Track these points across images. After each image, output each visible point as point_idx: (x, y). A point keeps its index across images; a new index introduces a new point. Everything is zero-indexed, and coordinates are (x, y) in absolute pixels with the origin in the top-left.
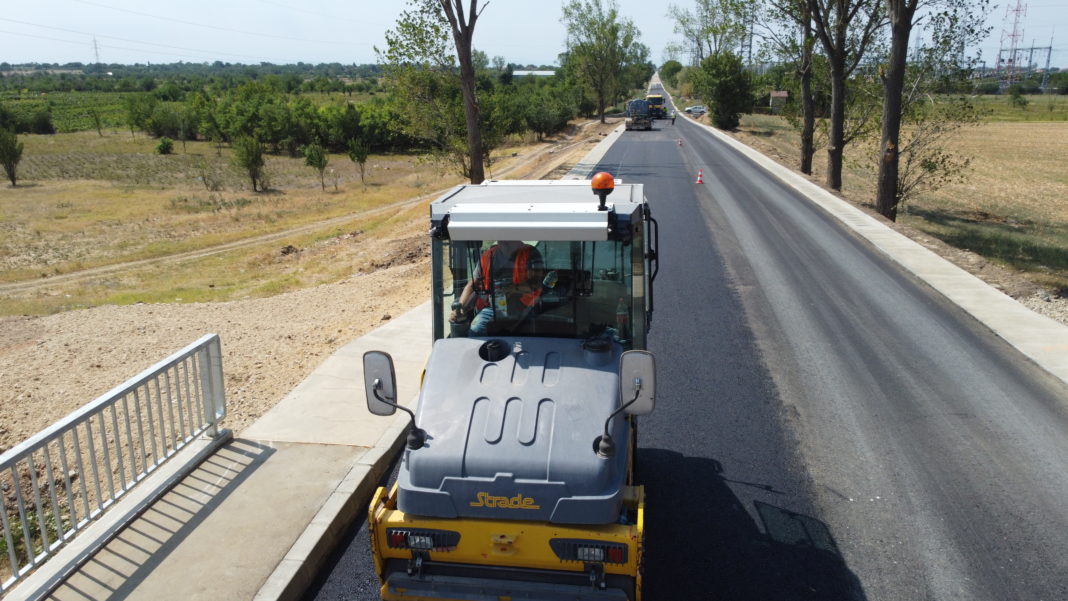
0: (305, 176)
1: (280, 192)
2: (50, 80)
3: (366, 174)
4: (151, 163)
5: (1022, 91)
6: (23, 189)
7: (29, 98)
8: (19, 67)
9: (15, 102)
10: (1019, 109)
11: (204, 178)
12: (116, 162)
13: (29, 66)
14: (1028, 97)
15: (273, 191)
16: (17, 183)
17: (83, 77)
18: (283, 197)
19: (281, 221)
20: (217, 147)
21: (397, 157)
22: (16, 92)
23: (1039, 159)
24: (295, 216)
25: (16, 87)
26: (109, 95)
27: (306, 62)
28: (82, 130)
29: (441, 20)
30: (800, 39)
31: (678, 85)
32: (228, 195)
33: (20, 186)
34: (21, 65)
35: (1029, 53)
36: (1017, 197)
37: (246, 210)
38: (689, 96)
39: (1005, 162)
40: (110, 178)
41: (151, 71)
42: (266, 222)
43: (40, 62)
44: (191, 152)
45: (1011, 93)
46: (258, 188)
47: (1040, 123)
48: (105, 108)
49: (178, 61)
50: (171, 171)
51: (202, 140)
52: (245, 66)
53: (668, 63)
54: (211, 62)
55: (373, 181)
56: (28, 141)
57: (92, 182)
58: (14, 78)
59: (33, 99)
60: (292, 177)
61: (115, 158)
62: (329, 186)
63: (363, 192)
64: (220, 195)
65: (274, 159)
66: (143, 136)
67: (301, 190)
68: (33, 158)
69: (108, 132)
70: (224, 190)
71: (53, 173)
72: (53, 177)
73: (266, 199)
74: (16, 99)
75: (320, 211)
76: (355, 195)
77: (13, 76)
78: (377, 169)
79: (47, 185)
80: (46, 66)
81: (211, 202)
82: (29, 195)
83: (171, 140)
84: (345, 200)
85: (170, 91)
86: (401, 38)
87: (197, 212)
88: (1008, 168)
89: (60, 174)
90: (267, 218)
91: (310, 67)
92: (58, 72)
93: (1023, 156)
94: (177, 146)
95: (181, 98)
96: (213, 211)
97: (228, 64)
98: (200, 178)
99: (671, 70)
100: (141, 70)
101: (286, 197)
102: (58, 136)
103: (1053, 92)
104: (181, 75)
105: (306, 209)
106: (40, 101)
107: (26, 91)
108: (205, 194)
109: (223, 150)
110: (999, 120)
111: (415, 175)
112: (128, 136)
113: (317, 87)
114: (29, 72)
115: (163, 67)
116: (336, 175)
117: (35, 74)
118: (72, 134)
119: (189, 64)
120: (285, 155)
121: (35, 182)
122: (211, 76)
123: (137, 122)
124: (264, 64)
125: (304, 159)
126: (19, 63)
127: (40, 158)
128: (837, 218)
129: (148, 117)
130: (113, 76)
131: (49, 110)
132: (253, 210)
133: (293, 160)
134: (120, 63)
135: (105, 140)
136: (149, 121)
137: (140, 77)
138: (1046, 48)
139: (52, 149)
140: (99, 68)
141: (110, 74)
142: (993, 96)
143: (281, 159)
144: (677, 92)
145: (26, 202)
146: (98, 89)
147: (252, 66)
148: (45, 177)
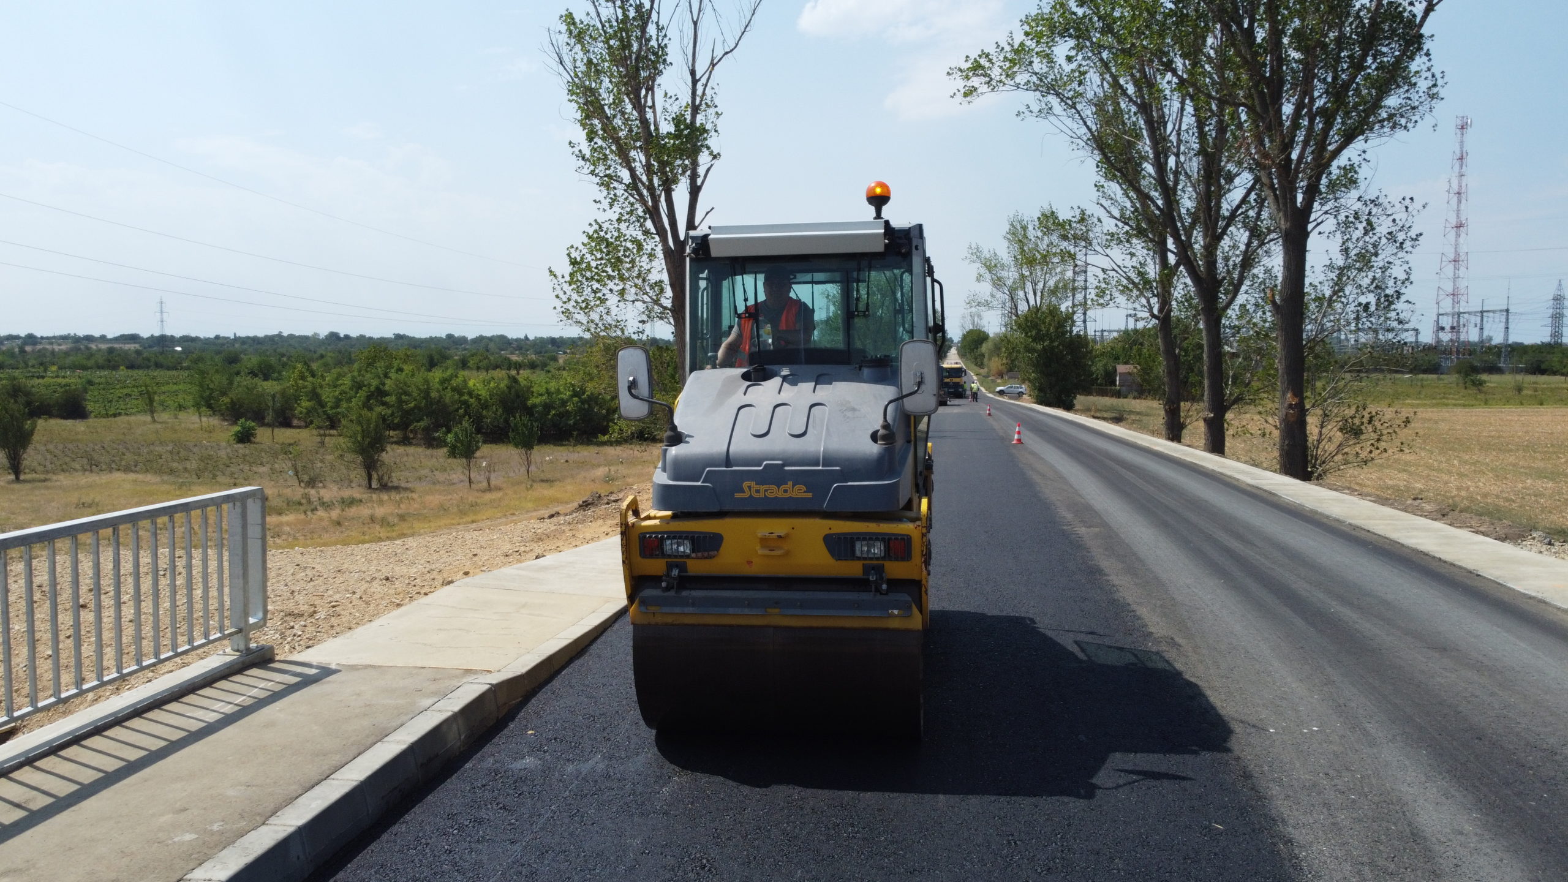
0: (444, 470)
1: (406, 489)
2: (91, 355)
3: (533, 468)
4: (223, 454)
5: (1475, 370)
6: (28, 486)
7: (57, 377)
8: (50, 340)
9: (37, 381)
10: (1472, 391)
11: (296, 473)
12: (171, 452)
13: (65, 338)
14: (1484, 377)
15: (397, 488)
16: (22, 477)
17: (138, 352)
18: (410, 495)
19: (405, 525)
20: (321, 435)
21: (579, 448)
22: (42, 369)
23: (1511, 450)
24: (425, 518)
25: (41, 364)
26: (174, 373)
27: (457, 333)
28: (127, 414)
29: (646, 232)
30: (1153, 270)
31: (986, 360)
32: (330, 492)
33: (25, 481)
34: (54, 337)
35: (1479, 319)
36: (1485, 496)
37: (353, 511)
38: (1001, 375)
39: (1462, 454)
40: (159, 472)
41: (237, 346)
42: (381, 526)
43: (81, 333)
44: (281, 441)
45: (1459, 372)
46: (374, 485)
47: (1507, 409)
48: (163, 389)
49: (276, 332)
50: (250, 464)
51: (299, 427)
52: (371, 338)
53: (970, 332)
54: (323, 333)
55: (542, 476)
56: (47, 428)
57: (132, 476)
58: (42, 353)
59: (64, 377)
60: (424, 472)
61: (169, 448)
62: (480, 482)
63: (528, 490)
64: (318, 493)
65: (401, 450)
66: (215, 421)
67: (438, 487)
68: (51, 447)
69: (165, 416)
70: (324, 487)
71: (78, 466)
72: (75, 470)
73: (385, 497)
74: (38, 378)
75: (462, 513)
76: (515, 492)
77: (39, 351)
78: (551, 462)
79: (63, 479)
80: (89, 338)
81: (304, 501)
82: (37, 492)
83: (253, 424)
84: (500, 499)
85: (260, 367)
86: (589, 257)
87: (280, 514)
88: (1466, 462)
89: (88, 467)
90: (384, 522)
91: (463, 340)
92: (104, 346)
93: (1486, 447)
94: (263, 435)
95: (276, 375)
96: (305, 513)
97: (347, 337)
98: (291, 473)
99: (974, 341)
100: (223, 345)
101: (415, 496)
102: (91, 421)
103: (1517, 371)
104: (280, 350)
105: (443, 509)
106: (73, 380)
107: (54, 368)
108: (297, 492)
109: (327, 439)
110: (1447, 405)
111: (607, 469)
112: (192, 420)
113: (471, 363)
114: (63, 347)
115: (255, 340)
116: (490, 469)
117: (72, 349)
118: (112, 419)
119: (291, 336)
120: (417, 445)
121: (48, 476)
122: (321, 351)
123: (208, 403)
124: (399, 337)
125: (445, 450)
126: (50, 335)
127: (61, 447)
128: (1222, 474)
129: (224, 394)
130: (182, 352)
131: (85, 391)
132: (365, 511)
133: (429, 452)
134: (193, 335)
135: (159, 426)
136: (226, 400)
137: (218, 353)
138: (1501, 311)
139: (80, 437)
140: (163, 341)
141: (179, 349)
142: (1435, 376)
143: (411, 450)
144: (984, 371)
145: (31, 501)
146: (158, 366)
147: (382, 339)
148: (63, 470)
